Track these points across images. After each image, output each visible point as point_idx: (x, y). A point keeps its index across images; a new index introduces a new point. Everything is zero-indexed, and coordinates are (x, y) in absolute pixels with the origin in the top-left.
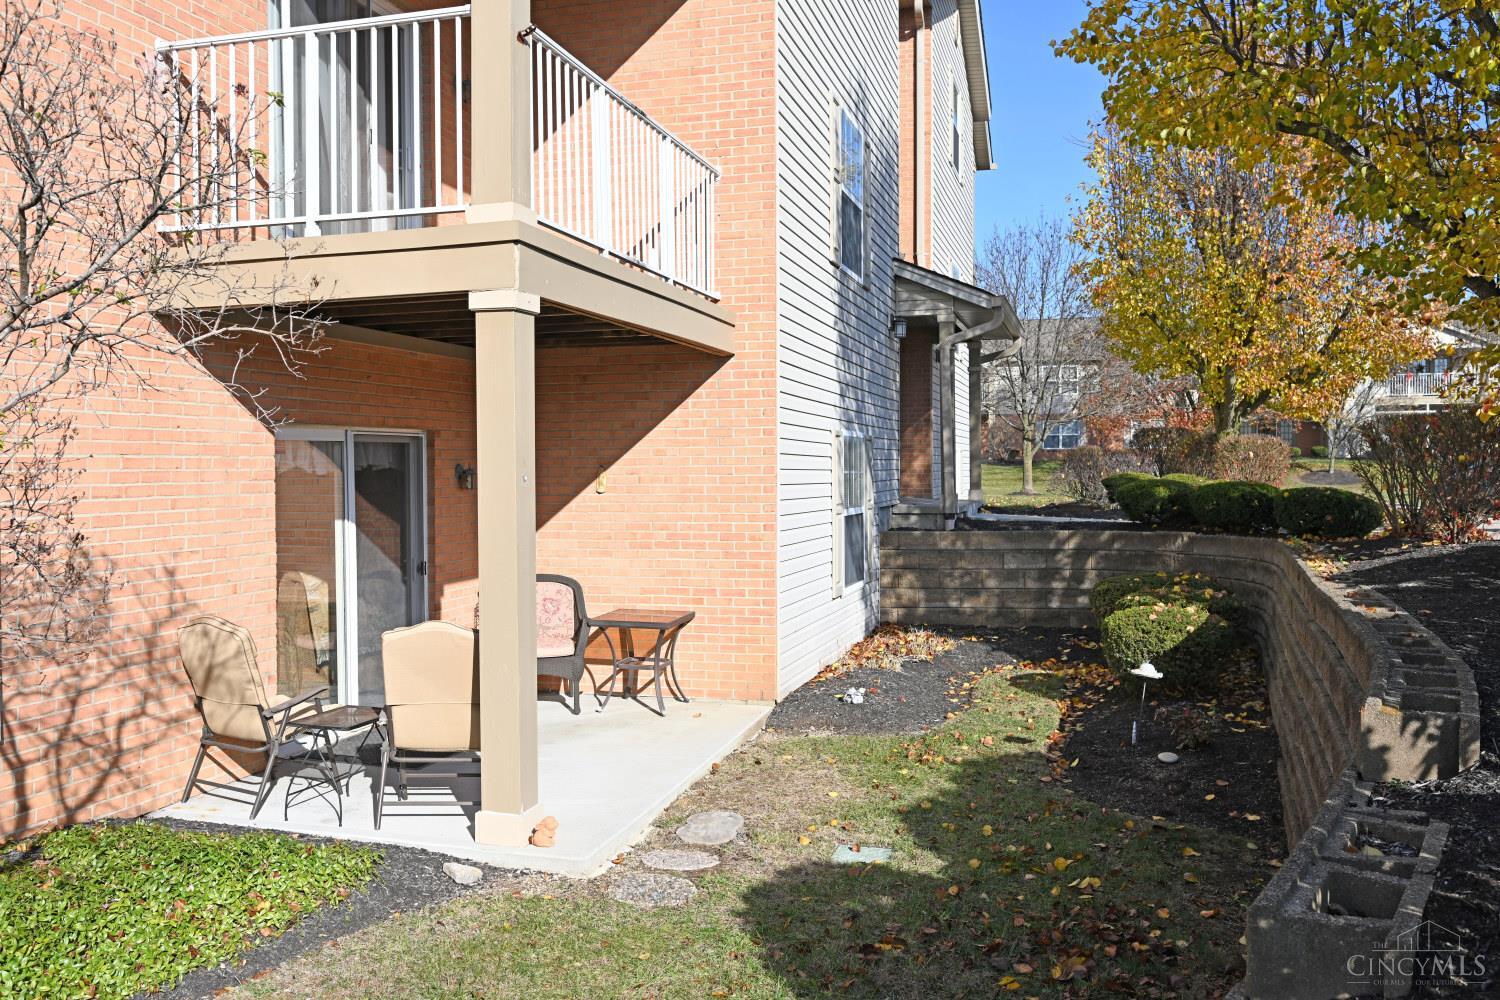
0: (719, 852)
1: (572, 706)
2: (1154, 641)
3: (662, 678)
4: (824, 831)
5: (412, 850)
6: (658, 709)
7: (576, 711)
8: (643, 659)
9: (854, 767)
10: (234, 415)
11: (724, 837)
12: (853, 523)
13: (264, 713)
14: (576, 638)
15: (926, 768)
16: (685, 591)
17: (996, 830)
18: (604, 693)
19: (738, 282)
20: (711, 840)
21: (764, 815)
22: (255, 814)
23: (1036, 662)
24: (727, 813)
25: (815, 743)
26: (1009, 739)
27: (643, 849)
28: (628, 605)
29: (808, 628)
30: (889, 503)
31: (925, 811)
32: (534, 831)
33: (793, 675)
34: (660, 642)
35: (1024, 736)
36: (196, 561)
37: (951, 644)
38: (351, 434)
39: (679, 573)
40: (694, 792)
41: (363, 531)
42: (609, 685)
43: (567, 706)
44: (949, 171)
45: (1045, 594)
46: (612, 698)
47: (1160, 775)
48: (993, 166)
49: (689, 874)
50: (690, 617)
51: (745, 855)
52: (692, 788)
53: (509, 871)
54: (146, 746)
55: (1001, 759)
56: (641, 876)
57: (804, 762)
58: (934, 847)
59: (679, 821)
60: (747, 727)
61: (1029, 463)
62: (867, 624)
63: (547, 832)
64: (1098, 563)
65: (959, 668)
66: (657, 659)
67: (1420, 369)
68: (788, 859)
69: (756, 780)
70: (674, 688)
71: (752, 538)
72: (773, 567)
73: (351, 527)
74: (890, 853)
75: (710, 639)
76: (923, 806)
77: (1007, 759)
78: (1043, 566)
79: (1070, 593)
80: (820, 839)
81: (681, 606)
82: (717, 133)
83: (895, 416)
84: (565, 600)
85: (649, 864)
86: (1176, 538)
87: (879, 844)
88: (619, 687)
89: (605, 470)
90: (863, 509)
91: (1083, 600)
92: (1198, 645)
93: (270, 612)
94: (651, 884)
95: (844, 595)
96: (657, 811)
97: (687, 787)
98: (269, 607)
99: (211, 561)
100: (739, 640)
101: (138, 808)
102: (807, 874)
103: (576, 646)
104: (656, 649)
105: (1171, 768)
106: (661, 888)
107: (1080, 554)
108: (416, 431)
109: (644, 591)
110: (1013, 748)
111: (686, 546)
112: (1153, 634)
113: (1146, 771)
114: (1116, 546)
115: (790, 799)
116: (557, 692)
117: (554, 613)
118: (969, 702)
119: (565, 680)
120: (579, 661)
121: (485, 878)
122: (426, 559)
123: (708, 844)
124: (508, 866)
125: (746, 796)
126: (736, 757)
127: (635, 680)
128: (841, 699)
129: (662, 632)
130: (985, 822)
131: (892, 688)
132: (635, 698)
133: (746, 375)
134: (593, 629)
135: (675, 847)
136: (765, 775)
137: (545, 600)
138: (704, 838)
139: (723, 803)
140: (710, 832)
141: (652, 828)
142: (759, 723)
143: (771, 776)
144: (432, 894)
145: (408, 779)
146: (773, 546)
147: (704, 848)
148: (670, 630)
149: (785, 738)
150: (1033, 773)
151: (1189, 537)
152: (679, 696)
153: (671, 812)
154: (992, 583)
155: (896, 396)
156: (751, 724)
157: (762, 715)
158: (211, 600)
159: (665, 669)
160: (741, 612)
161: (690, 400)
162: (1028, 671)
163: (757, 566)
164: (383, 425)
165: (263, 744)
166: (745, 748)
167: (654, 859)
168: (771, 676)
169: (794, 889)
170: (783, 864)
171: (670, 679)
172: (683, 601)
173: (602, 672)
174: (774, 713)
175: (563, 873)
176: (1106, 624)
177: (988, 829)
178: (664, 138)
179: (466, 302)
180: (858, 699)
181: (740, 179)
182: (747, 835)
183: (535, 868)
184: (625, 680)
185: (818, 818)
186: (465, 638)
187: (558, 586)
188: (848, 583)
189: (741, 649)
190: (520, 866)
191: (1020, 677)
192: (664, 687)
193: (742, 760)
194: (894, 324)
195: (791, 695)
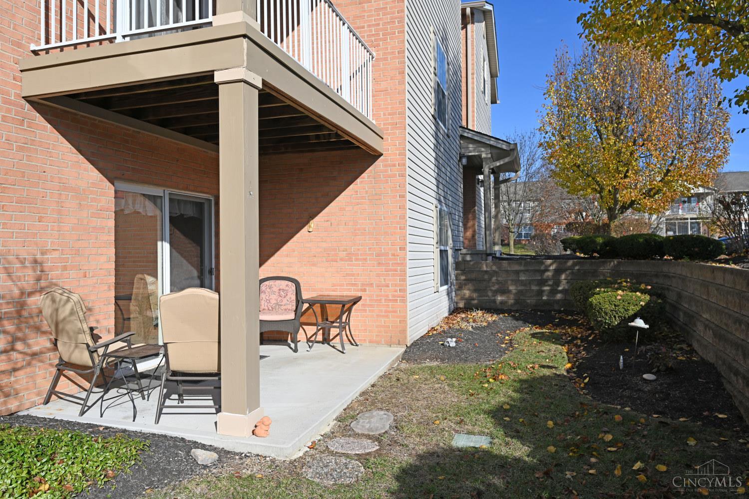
0: (378, 439)
1: (293, 347)
2: (622, 310)
3: (344, 333)
4: (445, 424)
5: (175, 439)
6: (341, 349)
7: (296, 351)
8: (333, 322)
9: (456, 383)
10: (86, 170)
11: (382, 428)
12: (443, 253)
13: (90, 348)
14: (296, 311)
15: (498, 383)
16: (355, 285)
17: (555, 424)
18: (312, 342)
19: (384, 114)
20: (373, 431)
21: (406, 413)
22: (82, 413)
23: (542, 326)
24: (382, 413)
25: (431, 368)
26: (543, 367)
27: (329, 437)
28: (326, 293)
29: (422, 307)
30: (459, 248)
31: (506, 410)
32: (256, 426)
33: (416, 331)
34: (342, 313)
35: (551, 364)
36: (56, 255)
37: (495, 317)
38: (167, 192)
39: (353, 275)
40: (361, 398)
41: (175, 249)
42: (314, 337)
43: (291, 348)
44: (482, 95)
45: (540, 293)
46: (315, 344)
47: (647, 388)
48: (498, 102)
49: (359, 457)
50: (359, 299)
51: (395, 442)
52: (360, 395)
53: (237, 454)
54: (15, 370)
55: (541, 377)
56: (327, 459)
57: (426, 379)
58: (518, 435)
59: (353, 417)
60: (392, 359)
61: (512, 243)
62: (449, 308)
63: (265, 428)
64: (567, 277)
65: (502, 329)
66: (341, 322)
67: (684, 202)
68: (424, 444)
69: (399, 391)
70: (350, 338)
71: (393, 255)
72: (405, 271)
73: (167, 246)
74: (490, 440)
75: (370, 311)
76: (504, 407)
77: (544, 378)
78: (540, 278)
79: (554, 292)
80: (443, 430)
81: (353, 293)
82: (373, 35)
83: (461, 205)
84: (290, 290)
85: (332, 449)
86: (610, 262)
87: (481, 433)
88: (320, 337)
89: (313, 219)
90: (448, 248)
91: (559, 296)
92: (648, 312)
93: (110, 290)
94: (332, 465)
95: (440, 291)
96: (338, 409)
97: (357, 395)
98: (109, 287)
99: (68, 256)
100: (386, 311)
101: (8, 409)
102: (438, 456)
103: (296, 314)
104: (340, 317)
105: (654, 384)
106: (339, 468)
107: (558, 272)
108: (208, 195)
109: (334, 285)
110: (547, 372)
111: (357, 260)
112: (621, 306)
113: (638, 386)
114: (577, 268)
115: (421, 402)
116: (287, 340)
117: (285, 297)
118: (512, 346)
119: (291, 334)
120: (297, 323)
121: (219, 460)
122: (213, 266)
123: (371, 433)
124: (237, 451)
125: (393, 400)
126: (383, 377)
127: (329, 334)
128: (442, 344)
129: (344, 306)
130: (547, 419)
131: (470, 339)
132: (329, 344)
133: (389, 166)
134: (306, 306)
135: (350, 436)
136: (404, 388)
137: (280, 290)
138: (368, 430)
139: (379, 405)
140: (372, 425)
141: (335, 422)
142: (398, 356)
143: (407, 388)
144: (180, 473)
145: (184, 390)
146: (405, 259)
147: (369, 437)
148: (348, 305)
149: (413, 366)
150: (564, 386)
151: (618, 262)
152: (353, 343)
153: (348, 411)
154: (512, 288)
155: (461, 195)
156: (394, 357)
157: (400, 352)
158: (68, 279)
159: (345, 328)
160: (387, 296)
161: (358, 180)
162: (538, 330)
163: (396, 270)
164: (186, 189)
165: (89, 368)
166: (391, 371)
167: (335, 445)
168: (404, 331)
169: (432, 469)
170: (421, 449)
171: (348, 333)
172: (355, 290)
173: (311, 330)
174: (406, 352)
175: (273, 455)
176: (591, 302)
177: (550, 423)
178: (344, 24)
179: (213, 79)
180: (453, 344)
181: (386, 59)
182: (396, 428)
183: (255, 452)
184: (323, 334)
185: (440, 415)
186: (213, 299)
187: (287, 282)
188: (441, 286)
189: (387, 316)
190: (245, 450)
191: (537, 333)
192: (345, 338)
193: (390, 378)
194: (461, 158)
195: (415, 342)
